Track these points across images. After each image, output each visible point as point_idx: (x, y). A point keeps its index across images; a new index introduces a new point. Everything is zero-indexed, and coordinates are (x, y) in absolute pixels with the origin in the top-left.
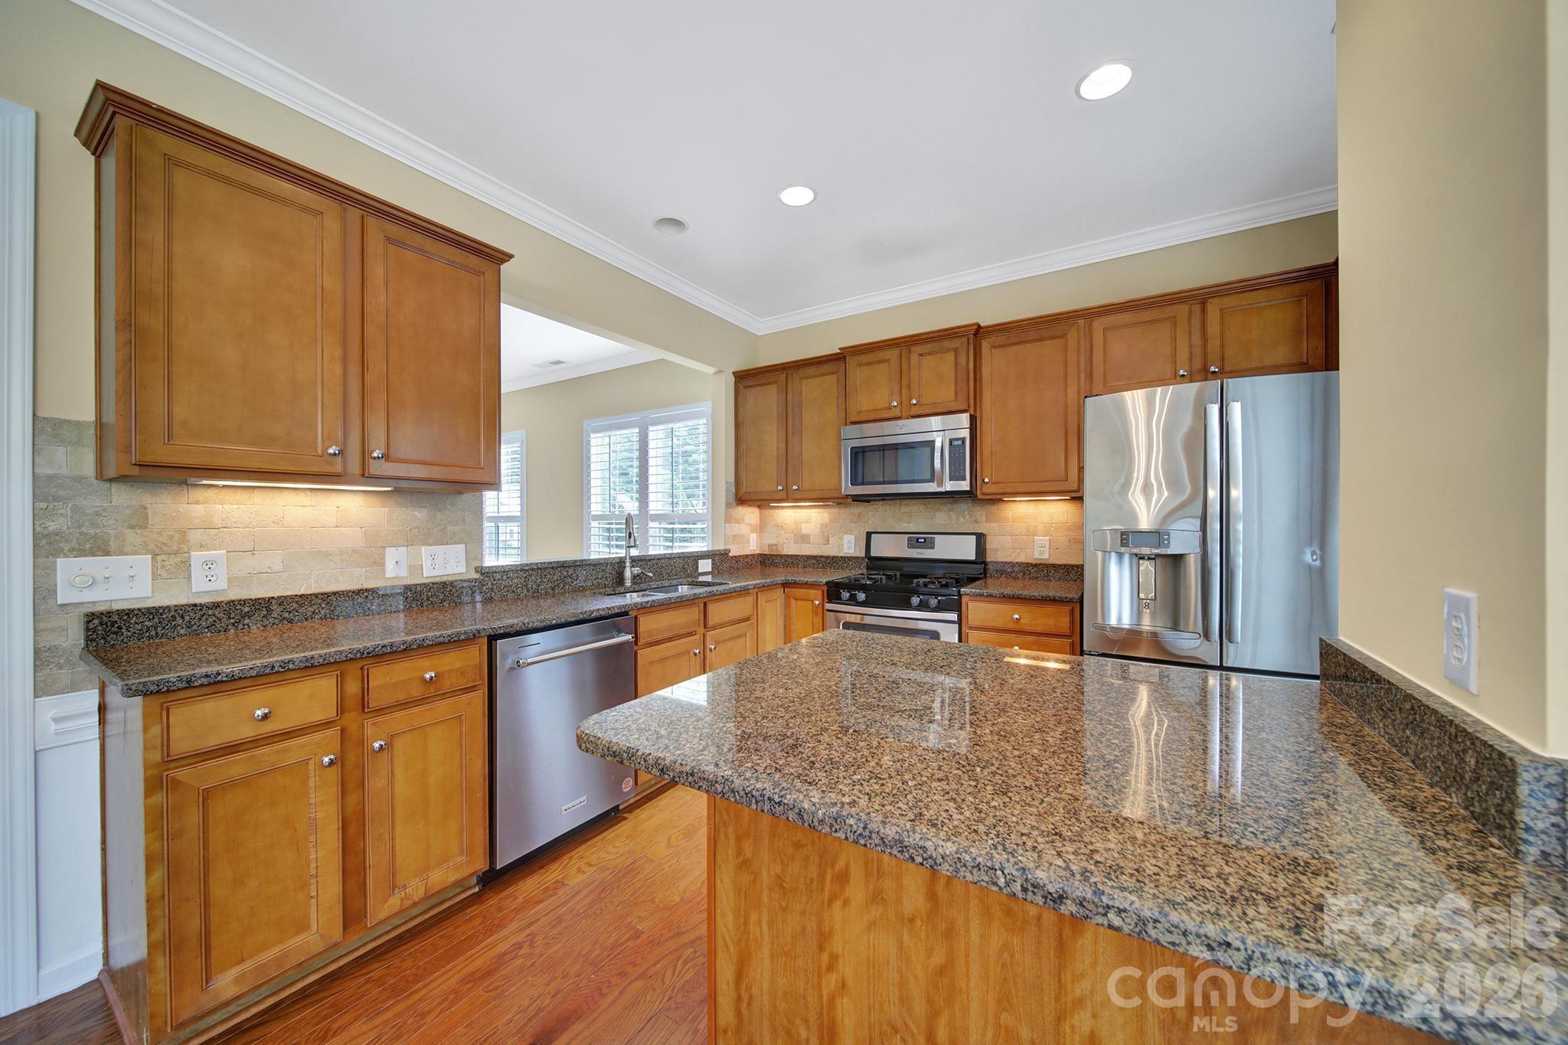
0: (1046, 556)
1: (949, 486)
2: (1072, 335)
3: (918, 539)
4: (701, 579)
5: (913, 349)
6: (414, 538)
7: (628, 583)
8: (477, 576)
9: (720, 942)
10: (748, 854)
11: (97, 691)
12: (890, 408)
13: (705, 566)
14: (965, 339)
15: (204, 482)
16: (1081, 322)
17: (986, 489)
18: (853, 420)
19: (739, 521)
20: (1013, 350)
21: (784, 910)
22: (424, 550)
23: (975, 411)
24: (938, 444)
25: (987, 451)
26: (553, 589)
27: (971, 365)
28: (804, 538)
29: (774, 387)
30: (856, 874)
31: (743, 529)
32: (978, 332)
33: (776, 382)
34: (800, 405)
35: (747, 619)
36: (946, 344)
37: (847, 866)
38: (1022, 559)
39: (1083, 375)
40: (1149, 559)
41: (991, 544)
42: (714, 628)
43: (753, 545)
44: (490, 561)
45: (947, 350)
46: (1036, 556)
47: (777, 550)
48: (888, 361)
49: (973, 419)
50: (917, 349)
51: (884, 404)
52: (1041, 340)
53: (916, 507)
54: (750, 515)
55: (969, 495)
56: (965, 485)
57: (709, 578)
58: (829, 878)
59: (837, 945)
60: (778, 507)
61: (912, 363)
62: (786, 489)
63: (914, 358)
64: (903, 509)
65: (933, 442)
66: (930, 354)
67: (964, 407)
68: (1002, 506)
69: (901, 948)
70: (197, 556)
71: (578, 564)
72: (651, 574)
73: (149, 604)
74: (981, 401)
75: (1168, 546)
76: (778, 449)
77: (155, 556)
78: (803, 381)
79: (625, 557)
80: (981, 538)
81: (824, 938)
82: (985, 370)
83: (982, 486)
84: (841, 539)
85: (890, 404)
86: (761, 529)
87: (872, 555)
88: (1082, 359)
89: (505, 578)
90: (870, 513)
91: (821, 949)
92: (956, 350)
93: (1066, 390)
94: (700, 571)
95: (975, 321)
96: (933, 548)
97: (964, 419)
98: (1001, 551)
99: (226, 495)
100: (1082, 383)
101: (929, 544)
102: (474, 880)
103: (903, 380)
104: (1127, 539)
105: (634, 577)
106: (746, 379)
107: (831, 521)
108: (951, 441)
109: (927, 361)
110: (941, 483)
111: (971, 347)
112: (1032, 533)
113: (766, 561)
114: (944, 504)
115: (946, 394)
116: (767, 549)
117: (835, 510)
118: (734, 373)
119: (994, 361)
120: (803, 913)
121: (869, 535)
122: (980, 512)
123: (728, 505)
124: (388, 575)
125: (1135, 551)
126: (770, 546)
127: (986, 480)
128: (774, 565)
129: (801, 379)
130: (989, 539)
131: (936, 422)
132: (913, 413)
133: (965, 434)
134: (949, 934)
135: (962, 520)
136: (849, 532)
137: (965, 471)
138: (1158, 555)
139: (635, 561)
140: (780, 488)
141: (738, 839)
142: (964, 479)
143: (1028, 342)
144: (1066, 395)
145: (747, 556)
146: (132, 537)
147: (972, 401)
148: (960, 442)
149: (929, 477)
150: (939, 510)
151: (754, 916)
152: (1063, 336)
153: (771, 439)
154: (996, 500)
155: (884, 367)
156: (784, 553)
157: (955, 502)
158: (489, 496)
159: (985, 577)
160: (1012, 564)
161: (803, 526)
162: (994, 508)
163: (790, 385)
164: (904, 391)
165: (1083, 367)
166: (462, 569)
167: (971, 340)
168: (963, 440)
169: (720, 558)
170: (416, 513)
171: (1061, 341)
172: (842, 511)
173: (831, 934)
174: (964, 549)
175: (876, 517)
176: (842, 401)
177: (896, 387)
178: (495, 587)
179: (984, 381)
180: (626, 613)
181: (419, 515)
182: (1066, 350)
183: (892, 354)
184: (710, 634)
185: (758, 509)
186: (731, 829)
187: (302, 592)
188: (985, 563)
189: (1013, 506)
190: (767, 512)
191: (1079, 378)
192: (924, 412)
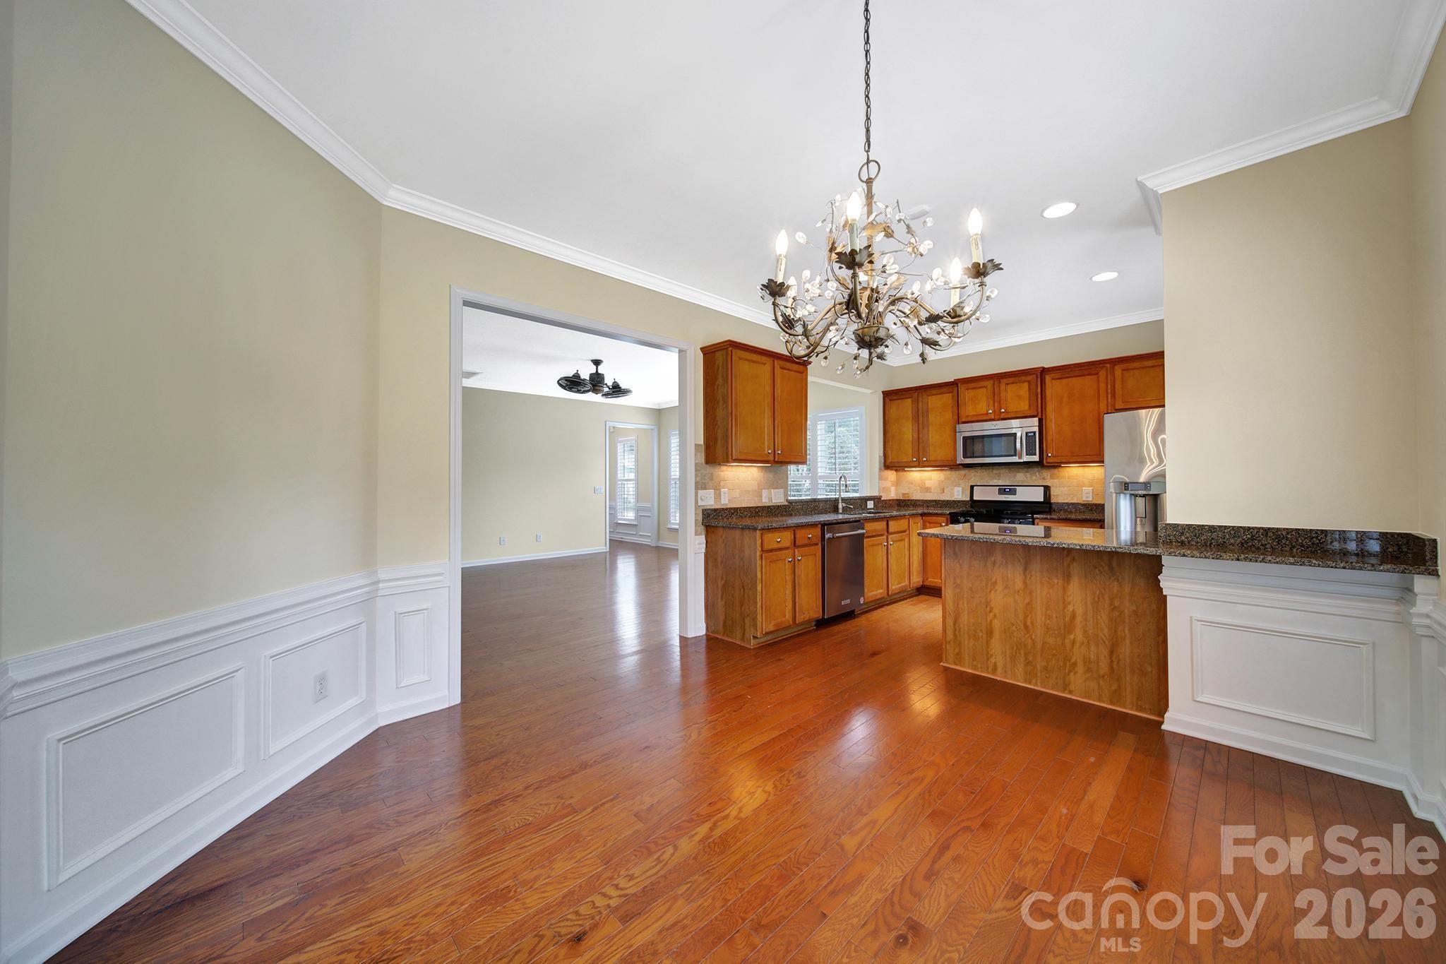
0: (1091, 499)
1: (1026, 458)
2: (1102, 373)
3: (1005, 489)
4: (872, 509)
5: (1002, 380)
6: (770, 485)
7: (840, 511)
8: (787, 503)
9: (947, 613)
10: (959, 582)
11: (704, 536)
12: (987, 414)
13: (870, 504)
14: (1035, 376)
15: (732, 464)
16: (1108, 365)
17: (1049, 460)
18: (963, 420)
19: (886, 479)
20: (1065, 381)
21: (973, 598)
22: (772, 490)
23: (1042, 415)
24: (1019, 435)
25: (1050, 438)
27: (1039, 390)
28: (928, 490)
29: (910, 400)
30: (999, 582)
31: (888, 484)
32: (1044, 371)
33: (911, 397)
34: (927, 411)
35: (905, 531)
36: (1023, 378)
37: (996, 580)
38: (1075, 501)
39: (1109, 396)
40: (1140, 496)
41: (1053, 492)
42: (892, 534)
43: (892, 494)
44: (791, 497)
45: (1024, 382)
46: (1084, 499)
47: (908, 497)
48: (986, 387)
49: (1040, 421)
50: (1004, 381)
51: (984, 411)
52: (1084, 375)
53: (1003, 471)
54: (891, 475)
55: (1040, 464)
56: (1036, 458)
57: (877, 509)
58: (989, 585)
59: (992, 605)
60: (908, 471)
61: (1001, 389)
62: (918, 460)
63: (1003, 386)
64: (995, 472)
65: (1015, 435)
66: (1013, 383)
67: (1036, 414)
68: (1060, 469)
69: (1015, 600)
70: (723, 490)
72: (852, 507)
73: (713, 507)
74: (1045, 410)
75: (1150, 490)
76: (913, 436)
77: (714, 490)
78: (930, 397)
79: (835, 497)
80: (1047, 489)
81: (987, 603)
82: (1048, 393)
83: (1046, 459)
84: (952, 490)
85: (987, 412)
86: (897, 484)
87: (975, 498)
88: (1109, 386)
89: (796, 505)
90: (972, 474)
91: (987, 607)
92: (1029, 381)
93: (1099, 404)
94: (868, 507)
95: (1042, 366)
96: (1015, 494)
97: (1035, 421)
98: (1059, 496)
99: (728, 469)
100: (1109, 400)
101: (1013, 492)
102: (814, 624)
103: (995, 398)
104: (1128, 487)
105: (843, 508)
106: (890, 396)
107: (945, 479)
108: (1027, 433)
109: (1010, 387)
110: (1020, 457)
111: (1039, 380)
112: (1081, 485)
113: (902, 504)
114: (1023, 468)
115: (1024, 406)
116: (901, 496)
117: (948, 472)
118: (883, 392)
119: (1054, 388)
120: (980, 597)
121: (972, 487)
122: (1047, 474)
123: (880, 470)
124: (763, 501)
125: (1132, 492)
126: (904, 494)
127: (1050, 455)
128: (908, 506)
129: (928, 396)
130: (1052, 490)
131: (1015, 423)
132: (1002, 417)
133: (1036, 429)
134: (1031, 593)
135: (1034, 478)
136: (958, 485)
137: (1035, 450)
138: (1147, 495)
139: (844, 500)
140: (914, 459)
141: (955, 578)
142: (1035, 454)
143: (1076, 376)
144: (1099, 408)
145: (890, 500)
146: (711, 483)
147: (1040, 410)
148: (1032, 434)
149: (1013, 453)
150: (1019, 472)
151: (961, 602)
152: (1097, 374)
153: (907, 431)
154: (1056, 466)
155: (984, 390)
156: (914, 498)
157: (1029, 467)
158: (792, 468)
159: (1051, 512)
160: (1068, 504)
161: (926, 482)
162: (1056, 471)
163: (920, 399)
164: (996, 404)
165: (1109, 391)
166: (782, 500)
167: (1039, 376)
168: (1035, 433)
169: (877, 499)
170: (770, 475)
171: (1096, 376)
172: (953, 472)
173: (990, 601)
174: (1037, 495)
175: (975, 477)
176: (955, 409)
177: (991, 402)
179: (1048, 399)
180: (859, 521)
182: (1098, 382)
183: (989, 383)
184: (890, 537)
185: (895, 472)
186: (951, 576)
187: (743, 506)
188: (1051, 504)
189: (1068, 469)
190: (901, 474)
191: (1107, 397)
192: (1010, 416)
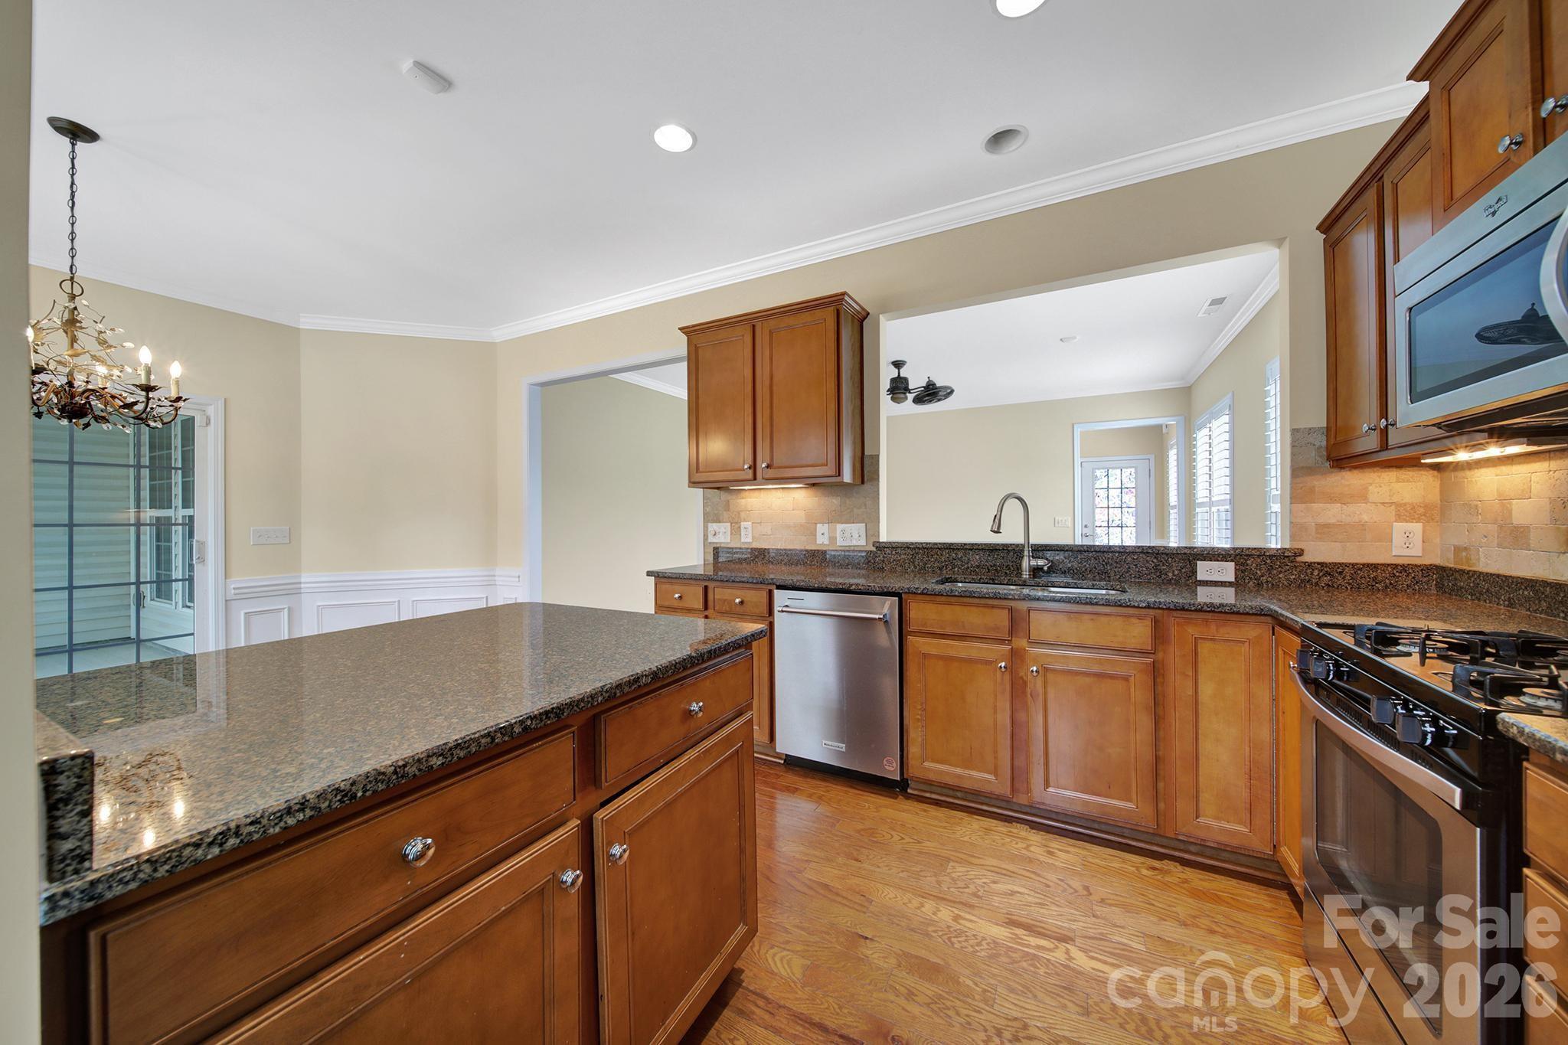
4: (1204, 595)
6: (833, 519)
8: (874, 549)
22: (840, 527)
26: (941, 569)
44: (884, 538)
57: (1228, 596)
70: (743, 524)
71: (967, 547)
73: (729, 546)
77: (731, 523)
79: (1023, 546)
89: (894, 553)
99: (752, 494)
124: (818, 542)
146: (726, 515)
166: (863, 542)
170: (834, 501)
178: (885, 559)
181: (835, 501)
